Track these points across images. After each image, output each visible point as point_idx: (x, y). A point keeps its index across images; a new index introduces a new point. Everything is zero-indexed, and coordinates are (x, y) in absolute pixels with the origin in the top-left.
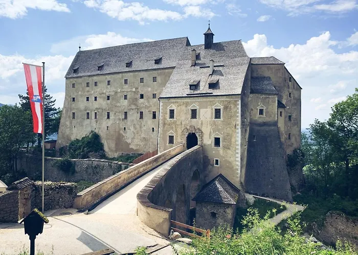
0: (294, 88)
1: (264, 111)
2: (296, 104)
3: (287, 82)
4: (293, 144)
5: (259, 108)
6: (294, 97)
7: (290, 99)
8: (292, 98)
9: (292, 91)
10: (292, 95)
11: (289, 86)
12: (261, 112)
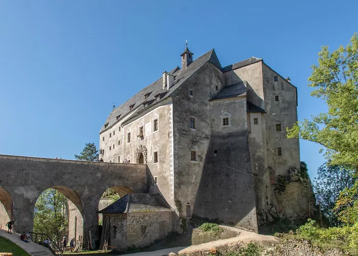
0: (283, 89)
1: (229, 119)
2: (288, 108)
3: (270, 82)
4: (285, 161)
5: (222, 117)
6: (283, 99)
7: (277, 102)
8: (280, 101)
9: (280, 93)
10: (280, 98)
11: (274, 86)
12: (226, 122)
